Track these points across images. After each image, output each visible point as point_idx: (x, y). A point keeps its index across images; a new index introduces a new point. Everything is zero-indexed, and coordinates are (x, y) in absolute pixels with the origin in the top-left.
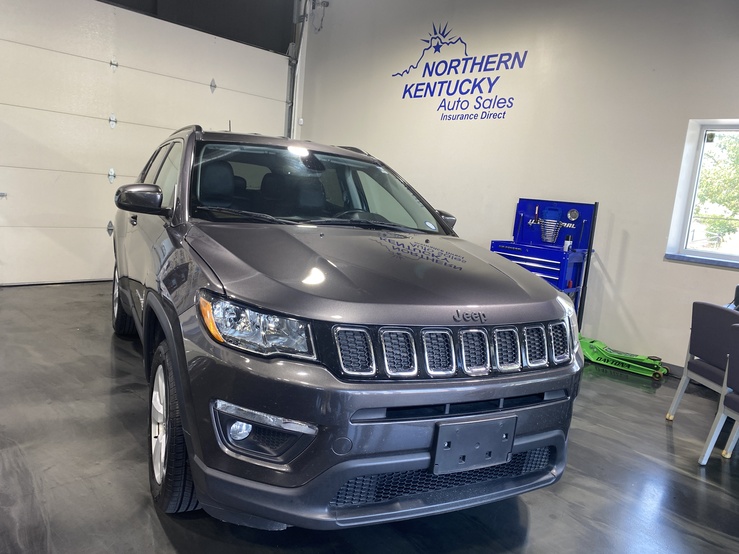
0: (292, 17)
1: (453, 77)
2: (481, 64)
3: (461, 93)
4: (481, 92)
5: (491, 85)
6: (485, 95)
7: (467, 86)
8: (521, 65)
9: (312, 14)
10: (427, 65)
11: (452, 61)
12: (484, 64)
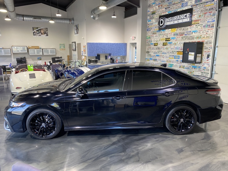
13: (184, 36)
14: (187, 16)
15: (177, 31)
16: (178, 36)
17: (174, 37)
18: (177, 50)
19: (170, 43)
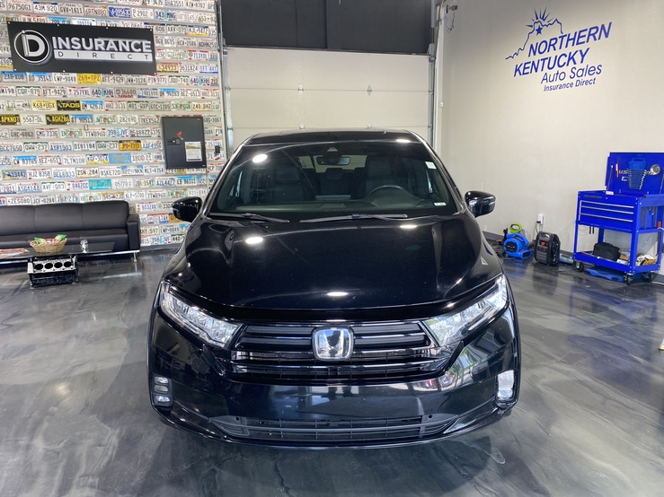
0: (430, 24)
1: (552, 54)
2: (574, 39)
3: (559, 66)
4: (575, 63)
5: (583, 56)
6: (579, 66)
7: (563, 60)
8: (607, 35)
9: (445, 17)
10: (532, 46)
11: (551, 40)
12: (576, 39)
13: (135, 98)
14: (144, 46)
15: (107, 83)
16: (111, 99)
17: (98, 99)
18: (120, 138)
19: (83, 118)
